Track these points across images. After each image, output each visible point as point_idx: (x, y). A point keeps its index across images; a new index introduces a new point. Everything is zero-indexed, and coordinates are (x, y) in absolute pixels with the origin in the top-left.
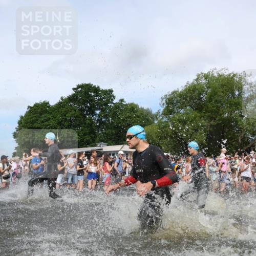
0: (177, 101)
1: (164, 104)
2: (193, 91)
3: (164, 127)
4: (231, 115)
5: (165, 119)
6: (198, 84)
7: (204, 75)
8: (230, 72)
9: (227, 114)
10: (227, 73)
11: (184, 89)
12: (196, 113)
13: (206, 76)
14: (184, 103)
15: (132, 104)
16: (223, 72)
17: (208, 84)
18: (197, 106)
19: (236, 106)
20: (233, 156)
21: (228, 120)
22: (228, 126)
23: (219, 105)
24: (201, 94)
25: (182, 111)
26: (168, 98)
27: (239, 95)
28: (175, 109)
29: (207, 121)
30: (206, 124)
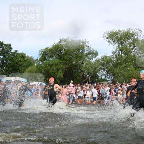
0: (48, 53)
1: (40, 54)
2: (57, 48)
3: (40, 68)
4: (77, 63)
5: (41, 63)
6: (60, 45)
8: (78, 39)
9: (75, 62)
10: (76, 40)
11: (52, 46)
12: (58, 60)
13: (65, 41)
14: (52, 54)
15: (22, 53)
16: (74, 39)
17: (65, 45)
18: (59, 57)
19: (80, 58)
20: (77, 85)
21: (76, 65)
22: (75, 69)
23: (71, 57)
24: (62, 50)
25: (51, 59)
26: (43, 51)
27: (82, 52)
28: (47, 58)
29: (64, 65)
30: (64, 67)
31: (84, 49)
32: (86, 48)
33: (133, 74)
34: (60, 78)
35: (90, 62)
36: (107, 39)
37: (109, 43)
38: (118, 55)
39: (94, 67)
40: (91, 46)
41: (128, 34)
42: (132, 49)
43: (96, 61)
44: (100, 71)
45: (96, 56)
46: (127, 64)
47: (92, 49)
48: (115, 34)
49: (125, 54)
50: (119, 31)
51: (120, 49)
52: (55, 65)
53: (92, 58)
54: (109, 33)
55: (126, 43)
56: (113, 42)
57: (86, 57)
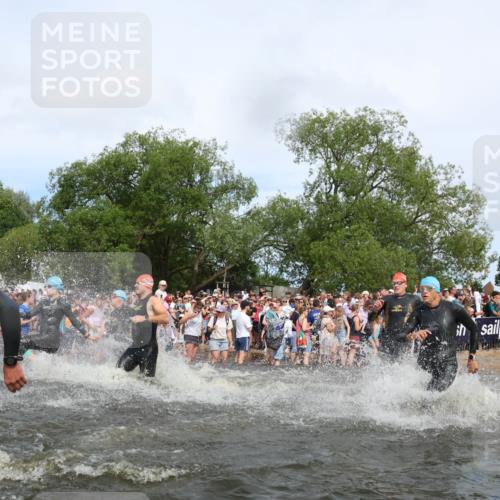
0: (82, 183)
1: (54, 186)
2: (114, 165)
3: (50, 233)
4: (184, 218)
5: (55, 216)
6: (126, 154)
7: (140, 137)
8: (189, 137)
9: (175, 216)
10: (182, 139)
11: (97, 159)
12: (117, 209)
13: (143, 140)
14: (95, 187)
16: (175, 135)
17: (144, 154)
18: (121, 196)
19: (193, 203)
21: (178, 227)
22: (177, 239)
23: (163, 197)
24: (130, 173)
25: (90, 203)
26: (64, 176)
27: (201, 181)
28: (77, 198)
29: (137, 226)
30: (136, 232)
31: (208, 170)
32: (215, 169)
33: (372, 262)
35: (227, 218)
36: (290, 142)
37: (294, 156)
38: (324, 197)
39: (240, 234)
40: (232, 161)
41: (361, 126)
42: (373, 177)
43: (249, 213)
44: (263, 250)
45: (248, 199)
46: (353, 227)
47: (236, 172)
48: (317, 125)
49: (347, 195)
50: (331, 114)
51: (331, 176)
52: (107, 225)
53: (237, 206)
54: (295, 120)
55: (353, 158)
56: (308, 152)
57: (216, 201)
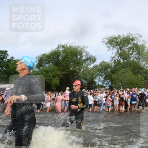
0: (45, 60)
1: (37, 61)
2: (55, 54)
4: (74, 69)
5: (37, 70)
6: (58, 51)
7: (62, 46)
8: (76, 45)
9: (72, 68)
10: (74, 45)
11: (49, 53)
12: (55, 67)
13: (63, 47)
14: (49, 61)
16: (72, 44)
17: (63, 51)
18: (56, 63)
19: (77, 64)
21: (73, 71)
22: (72, 75)
23: (69, 63)
24: (59, 56)
25: (47, 66)
26: (40, 58)
27: (80, 58)
28: (43, 64)
30: (60, 73)
31: (82, 54)
32: (84, 54)
33: (130, 80)
34: (56, 85)
35: (87, 68)
36: (106, 45)
37: (108, 49)
38: (116, 61)
39: (91, 73)
41: (128, 39)
42: (131, 54)
43: (94, 67)
44: (98, 77)
45: (94, 62)
46: (125, 69)
47: (90, 54)
48: (115, 39)
49: (124, 60)
50: (119, 36)
51: (119, 54)
52: (52, 72)
53: (90, 64)
54: (108, 38)
55: (125, 49)
56: (112, 47)
57: (84, 63)
